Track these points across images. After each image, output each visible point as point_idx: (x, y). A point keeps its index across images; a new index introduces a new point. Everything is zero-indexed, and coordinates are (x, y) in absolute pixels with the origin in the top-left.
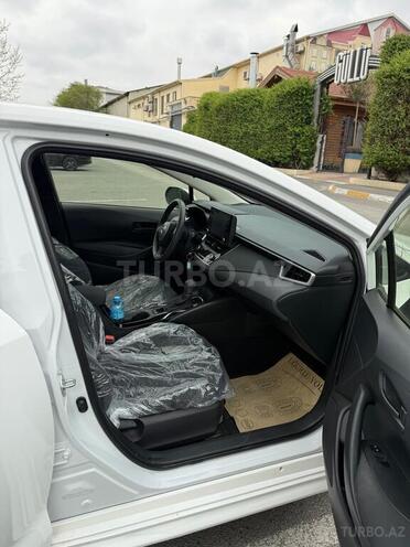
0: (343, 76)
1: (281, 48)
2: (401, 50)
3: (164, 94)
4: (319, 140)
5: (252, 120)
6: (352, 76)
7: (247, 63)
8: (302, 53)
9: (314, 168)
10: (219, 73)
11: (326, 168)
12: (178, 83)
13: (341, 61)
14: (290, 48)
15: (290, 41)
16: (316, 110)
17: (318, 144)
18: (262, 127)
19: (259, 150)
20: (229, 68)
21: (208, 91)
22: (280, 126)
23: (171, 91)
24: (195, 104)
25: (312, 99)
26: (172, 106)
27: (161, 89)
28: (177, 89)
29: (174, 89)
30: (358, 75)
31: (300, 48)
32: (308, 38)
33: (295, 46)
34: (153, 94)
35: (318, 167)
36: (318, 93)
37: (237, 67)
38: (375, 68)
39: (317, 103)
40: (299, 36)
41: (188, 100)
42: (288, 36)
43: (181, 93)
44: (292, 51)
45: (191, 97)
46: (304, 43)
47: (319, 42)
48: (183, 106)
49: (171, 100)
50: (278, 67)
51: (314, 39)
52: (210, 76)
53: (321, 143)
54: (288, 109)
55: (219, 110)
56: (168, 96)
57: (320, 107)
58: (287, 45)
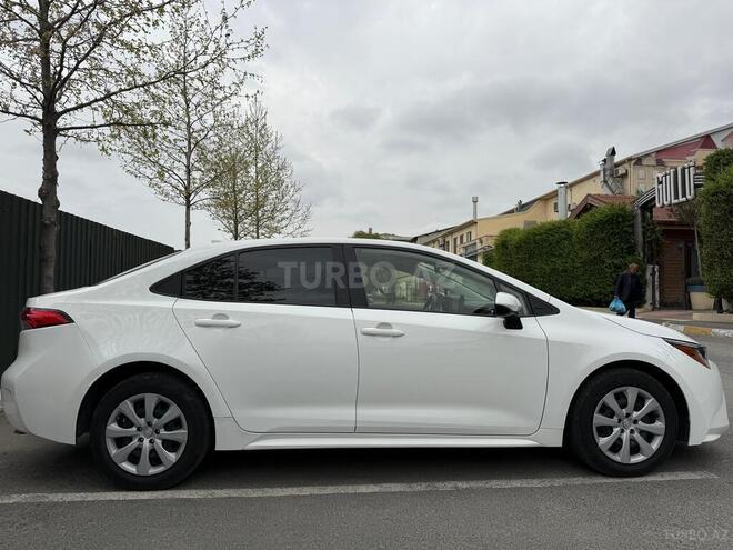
0: (665, 198)
1: (597, 174)
2: (727, 165)
3: (458, 235)
4: (649, 271)
5: (560, 255)
6: (677, 197)
7: (554, 194)
8: (624, 176)
9: (648, 306)
10: (522, 207)
11: (665, 305)
12: (473, 223)
13: (660, 183)
14: (607, 173)
15: (607, 166)
16: (640, 238)
17: (648, 276)
18: (573, 261)
19: (573, 288)
20: (534, 201)
21: (507, 227)
22: (595, 258)
23: (465, 232)
24: (491, 243)
25: (632, 226)
26: (466, 248)
27: (452, 231)
28: (473, 229)
29: (468, 230)
30: (684, 195)
31: (621, 171)
32: (630, 159)
33: (613, 170)
34: (444, 236)
35: (653, 304)
36: (639, 219)
37: (545, 199)
38: (701, 186)
39: (639, 230)
40: (617, 159)
41: (484, 239)
42: (605, 161)
43: (476, 233)
44: (612, 175)
45: (487, 235)
46: (626, 166)
47: (645, 162)
48: (479, 246)
49: (465, 240)
50: (589, 195)
51: (638, 161)
52: (512, 212)
53: (653, 274)
54: (603, 239)
55: (518, 247)
56: (462, 237)
57: (644, 234)
58: (604, 170)
